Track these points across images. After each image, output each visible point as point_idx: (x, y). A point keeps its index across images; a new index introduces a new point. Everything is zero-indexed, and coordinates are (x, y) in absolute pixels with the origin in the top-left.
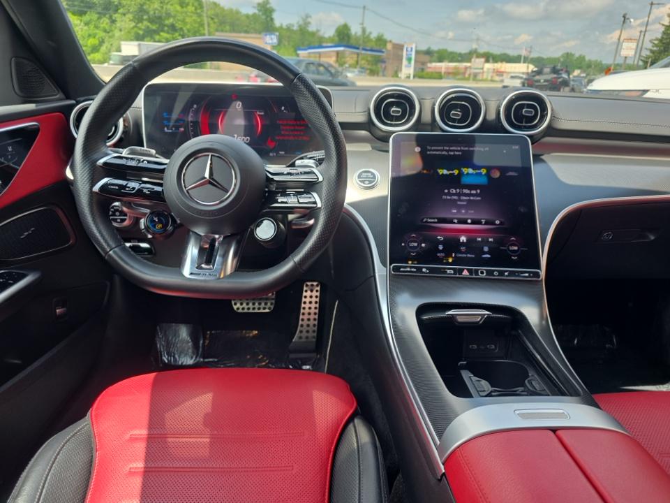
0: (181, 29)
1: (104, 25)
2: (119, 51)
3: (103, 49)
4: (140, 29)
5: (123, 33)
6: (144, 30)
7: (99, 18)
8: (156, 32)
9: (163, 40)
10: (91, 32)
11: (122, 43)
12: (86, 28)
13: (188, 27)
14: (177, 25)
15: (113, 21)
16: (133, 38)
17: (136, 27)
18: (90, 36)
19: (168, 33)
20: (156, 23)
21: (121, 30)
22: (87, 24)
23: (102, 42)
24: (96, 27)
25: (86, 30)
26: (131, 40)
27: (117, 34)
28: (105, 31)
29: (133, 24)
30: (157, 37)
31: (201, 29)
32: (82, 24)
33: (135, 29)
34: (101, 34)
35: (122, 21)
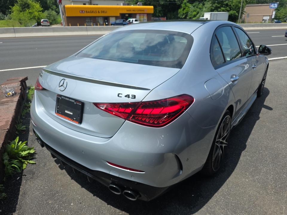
0: (230, 5)
1: (200, 6)
2: (203, 16)
3: (198, 16)
4: (213, 7)
5: (206, 9)
6: (215, 7)
7: (199, 4)
8: (219, 8)
9: (222, 11)
10: (195, 9)
11: (205, 13)
12: (193, 8)
13: (233, 4)
14: (229, 4)
15: (204, 5)
16: (210, 11)
17: (212, 6)
18: (194, 11)
19: (224, 7)
20: (220, 4)
21: (206, 8)
22: (194, 7)
23: (198, 13)
24: (197, 7)
25: (193, 9)
26: (209, 12)
27: (204, 9)
28: (200, 9)
29: (211, 5)
30: (219, 10)
31: (239, 4)
32: (192, 7)
33: (211, 7)
34: (198, 10)
35: (207, 4)
